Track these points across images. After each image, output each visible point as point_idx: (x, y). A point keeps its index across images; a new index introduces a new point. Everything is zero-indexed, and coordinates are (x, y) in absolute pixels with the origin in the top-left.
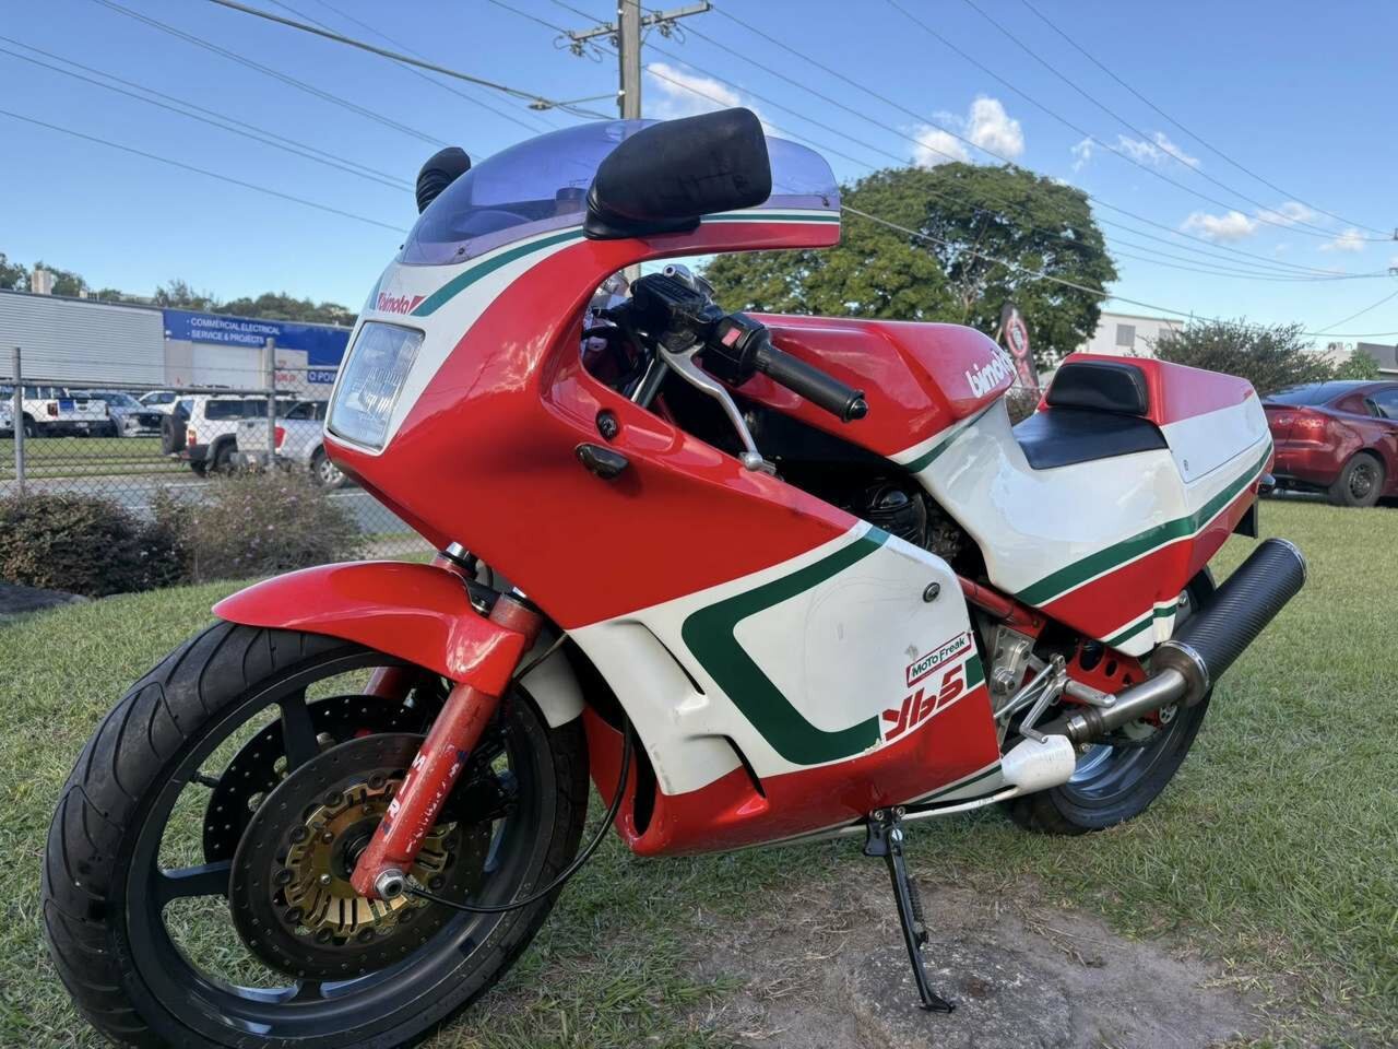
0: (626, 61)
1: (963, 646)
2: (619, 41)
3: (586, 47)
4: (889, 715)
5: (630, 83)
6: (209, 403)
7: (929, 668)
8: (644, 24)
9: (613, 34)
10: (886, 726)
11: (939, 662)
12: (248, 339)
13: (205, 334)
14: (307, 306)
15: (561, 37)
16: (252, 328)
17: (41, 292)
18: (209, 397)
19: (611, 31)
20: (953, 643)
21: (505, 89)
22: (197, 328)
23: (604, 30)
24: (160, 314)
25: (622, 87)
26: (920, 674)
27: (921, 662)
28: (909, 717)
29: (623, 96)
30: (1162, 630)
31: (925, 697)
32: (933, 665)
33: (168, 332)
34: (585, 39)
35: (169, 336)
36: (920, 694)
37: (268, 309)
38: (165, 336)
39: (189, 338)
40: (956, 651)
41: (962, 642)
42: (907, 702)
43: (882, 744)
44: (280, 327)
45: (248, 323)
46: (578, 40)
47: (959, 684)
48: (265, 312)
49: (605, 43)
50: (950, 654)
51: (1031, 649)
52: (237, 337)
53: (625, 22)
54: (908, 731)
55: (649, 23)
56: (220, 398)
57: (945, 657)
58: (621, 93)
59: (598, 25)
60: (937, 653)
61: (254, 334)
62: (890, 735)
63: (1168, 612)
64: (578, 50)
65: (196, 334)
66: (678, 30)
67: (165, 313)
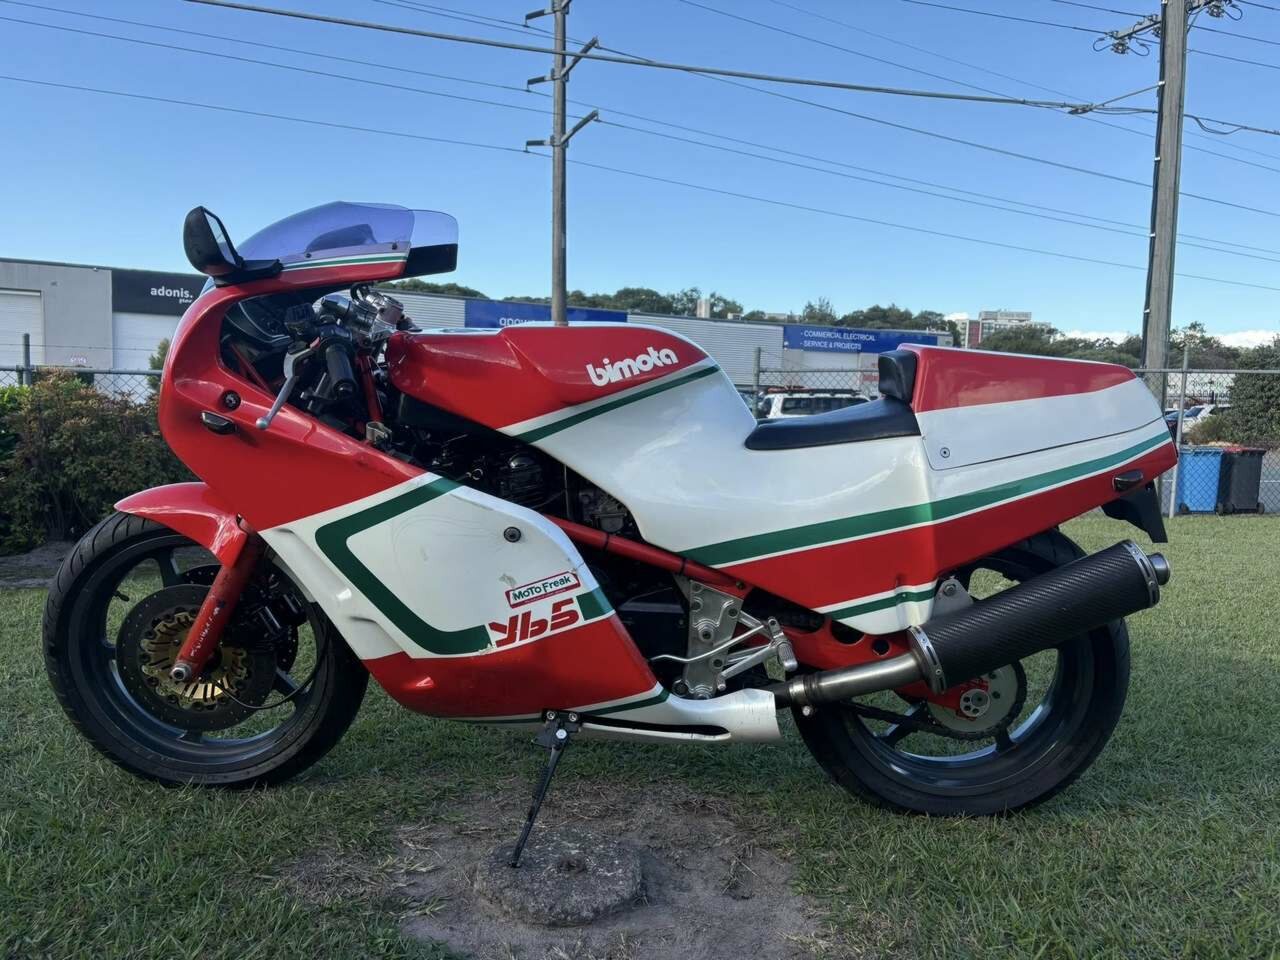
0: (1168, 50)
1: (569, 584)
2: (1162, 31)
3: (1132, 44)
4: (495, 627)
5: (1171, 72)
6: (786, 401)
7: (531, 596)
8: (1193, 9)
9: (1158, 25)
10: (495, 636)
11: (543, 592)
12: (848, 346)
13: (814, 343)
14: (907, 315)
15: (1102, 39)
16: (852, 336)
17: (703, 316)
18: (786, 396)
19: (1156, 23)
20: (558, 579)
21: (1024, 102)
22: (809, 338)
23: (1147, 23)
24: (781, 329)
25: (1162, 78)
26: (521, 600)
27: (523, 590)
28: (518, 633)
29: (1163, 86)
30: (916, 614)
31: (533, 619)
32: (536, 595)
33: (786, 343)
34: (1130, 36)
35: (786, 346)
36: (527, 616)
37: (872, 320)
38: (784, 347)
39: (802, 347)
40: (560, 587)
41: (568, 580)
42: (514, 620)
43: (493, 649)
44: (876, 335)
45: (849, 332)
46: (1121, 38)
47: (573, 616)
48: (870, 323)
49: (1149, 36)
50: (554, 588)
51: (738, 608)
52: (839, 345)
53: (1169, 11)
54: (518, 643)
55: (1199, 6)
56: (797, 396)
57: (549, 590)
58: (1161, 83)
59: (1141, 19)
60: (540, 585)
61: (853, 341)
62: (500, 643)
63: (920, 597)
64: (1121, 47)
65: (807, 344)
66: (1233, 6)
67: (785, 328)
